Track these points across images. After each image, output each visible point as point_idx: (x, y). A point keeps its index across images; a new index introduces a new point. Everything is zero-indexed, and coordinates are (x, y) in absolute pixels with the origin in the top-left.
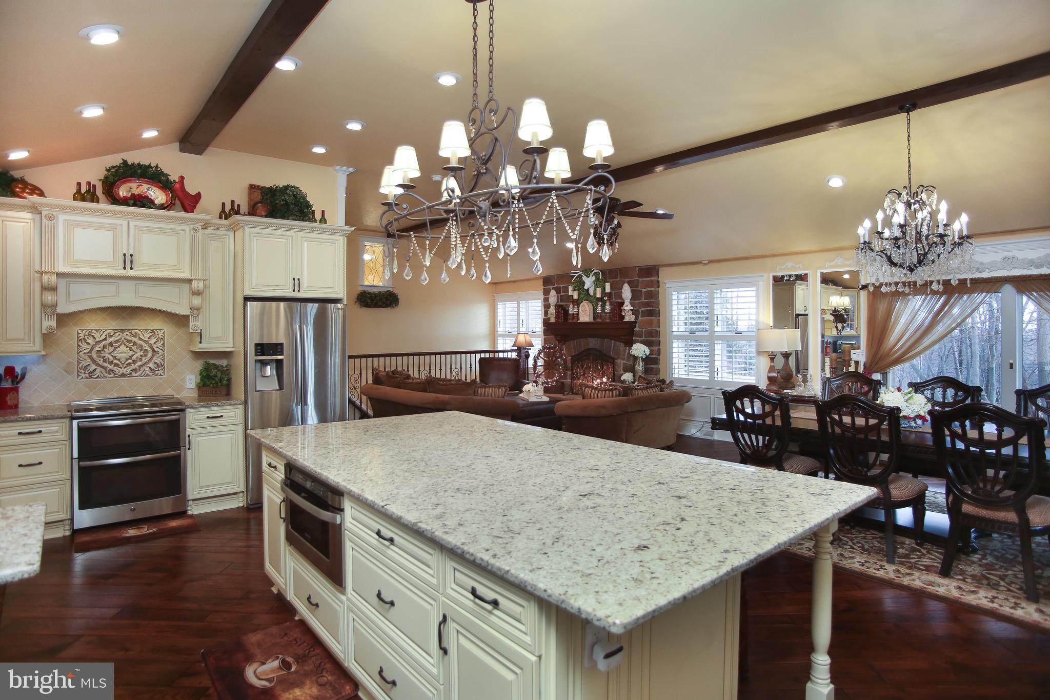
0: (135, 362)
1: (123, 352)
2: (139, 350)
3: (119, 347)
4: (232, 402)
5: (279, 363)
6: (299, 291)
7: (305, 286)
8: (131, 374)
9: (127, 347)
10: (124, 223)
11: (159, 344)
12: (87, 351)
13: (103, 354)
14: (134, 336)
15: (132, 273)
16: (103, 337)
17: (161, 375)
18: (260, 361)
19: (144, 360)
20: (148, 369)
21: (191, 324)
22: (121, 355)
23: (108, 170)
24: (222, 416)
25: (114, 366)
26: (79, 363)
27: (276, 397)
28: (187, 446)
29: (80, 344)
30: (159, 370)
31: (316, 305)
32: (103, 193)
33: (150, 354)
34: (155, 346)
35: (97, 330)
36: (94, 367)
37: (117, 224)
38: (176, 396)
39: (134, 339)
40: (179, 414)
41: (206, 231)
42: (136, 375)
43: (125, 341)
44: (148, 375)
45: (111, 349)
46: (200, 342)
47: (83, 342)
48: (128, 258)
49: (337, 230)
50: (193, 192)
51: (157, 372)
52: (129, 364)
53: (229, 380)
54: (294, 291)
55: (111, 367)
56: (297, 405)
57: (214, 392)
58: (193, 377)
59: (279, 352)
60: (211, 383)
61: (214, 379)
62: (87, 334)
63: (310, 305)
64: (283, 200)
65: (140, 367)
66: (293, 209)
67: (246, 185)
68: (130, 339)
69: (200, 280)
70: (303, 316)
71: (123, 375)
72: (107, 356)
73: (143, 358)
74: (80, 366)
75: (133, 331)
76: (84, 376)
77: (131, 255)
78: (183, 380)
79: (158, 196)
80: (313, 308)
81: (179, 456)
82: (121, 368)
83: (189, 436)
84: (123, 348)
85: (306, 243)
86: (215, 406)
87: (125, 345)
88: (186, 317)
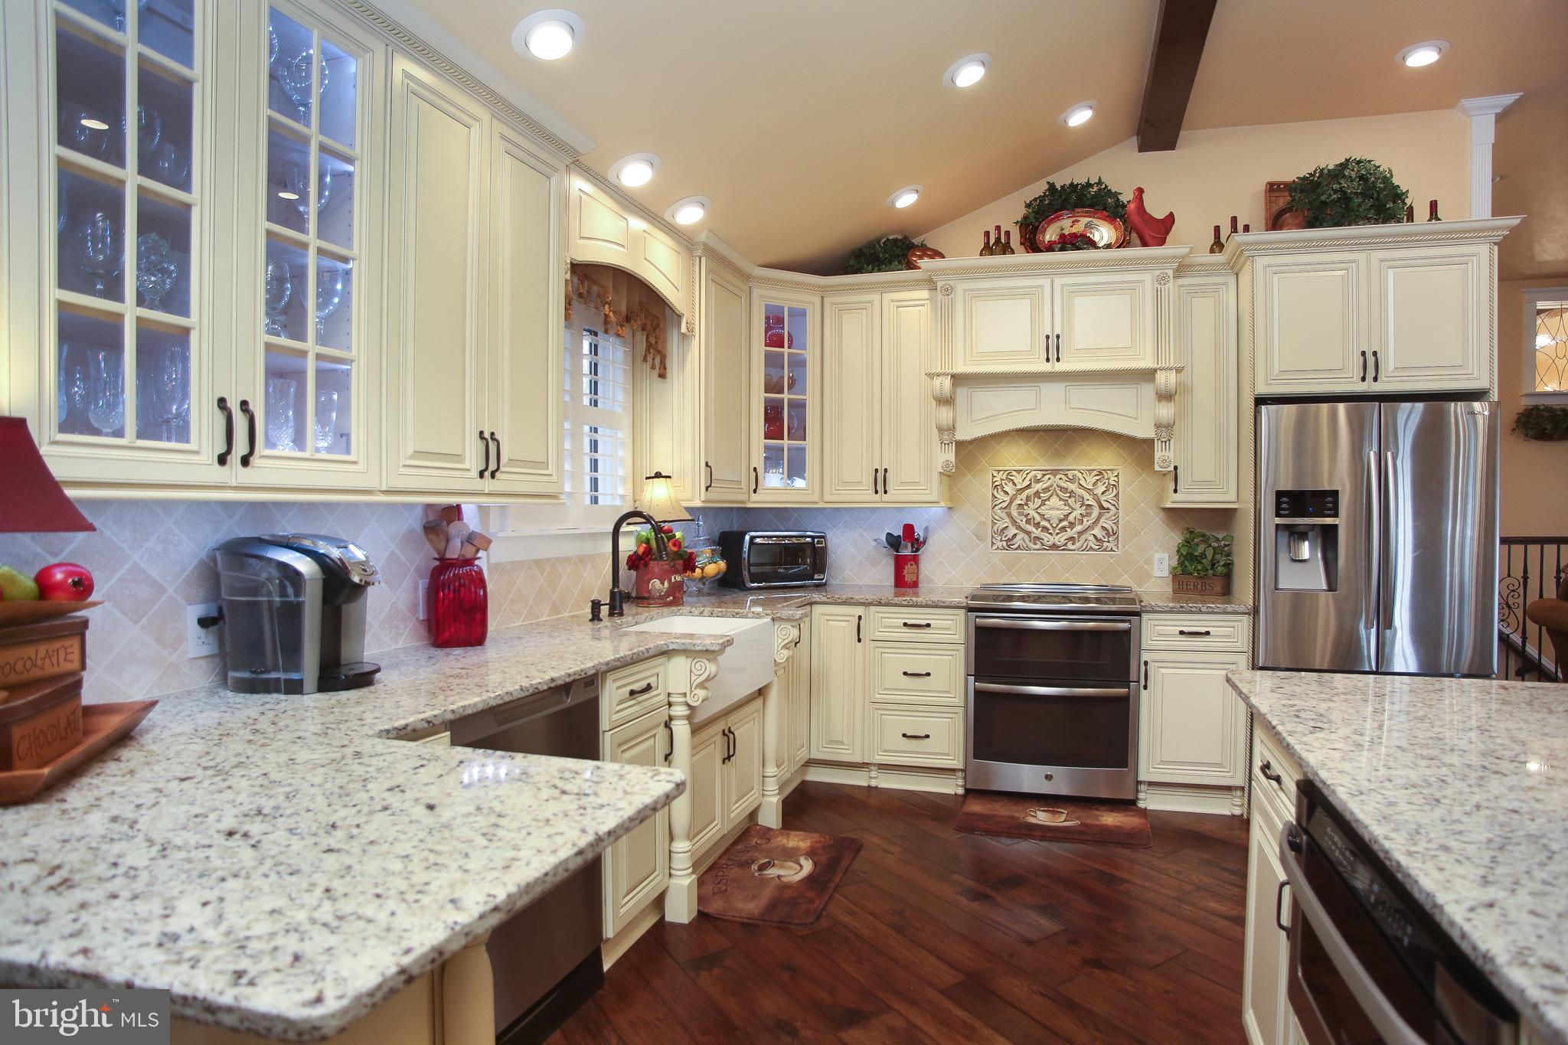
0: (1072, 525)
1: (1055, 508)
2: (1079, 504)
3: (1048, 499)
4: (1229, 608)
5: (1328, 536)
6: (1375, 379)
7: (1392, 367)
8: (1065, 545)
9: (1061, 499)
10: (1046, 282)
11: (1110, 496)
12: (1004, 505)
13: (1027, 510)
14: (1071, 481)
15: (1059, 367)
16: (1027, 482)
17: (1112, 550)
18: (1287, 527)
19: (1087, 522)
20: (1092, 538)
21: (1158, 455)
22: (1051, 512)
23: (1028, 206)
24: (1208, 633)
25: (1042, 531)
26: (993, 524)
27: (1326, 604)
28: (1142, 683)
29: (995, 493)
30: (1109, 542)
31: (1420, 406)
32: (1021, 244)
33: (1096, 512)
34: (1103, 498)
35: (1018, 471)
36: (1013, 531)
37: (1036, 287)
38: (1135, 588)
39: (1071, 486)
40: (1129, 621)
41: (1181, 281)
42: (1073, 547)
43: (1058, 489)
44: (1091, 549)
45: (1038, 502)
46: (1175, 491)
47: (1000, 490)
48: (1053, 341)
49: (1470, 231)
50: (1159, 214)
51: (1105, 544)
52: (1063, 529)
53: (1229, 566)
54: (1363, 379)
55: (1037, 532)
56: (1368, 627)
57: (1199, 587)
58: (1166, 556)
59: (1329, 509)
60: (1196, 569)
61: (1200, 562)
62: (1004, 477)
63: (1406, 406)
64: (1336, 191)
65: (1080, 533)
66: (1360, 205)
67: (1261, 186)
68: (1065, 485)
69: (1171, 369)
70: (1387, 432)
71: (1054, 547)
72: (1033, 513)
73: (1085, 520)
74: (995, 529)
75: (1069, 473)
76: (1000, 544)
77: (1058, 337)
78: (1149, 561)
79: (1104, 233)
80: (1410, 416)
81: (1125, 699)
82: (1051, 534)
83: (1146, 663)
84: (1054, 501)
85: (1391, 272)
86: (1195, 613)
87: (1058, 496)
88: (1149, 443)
